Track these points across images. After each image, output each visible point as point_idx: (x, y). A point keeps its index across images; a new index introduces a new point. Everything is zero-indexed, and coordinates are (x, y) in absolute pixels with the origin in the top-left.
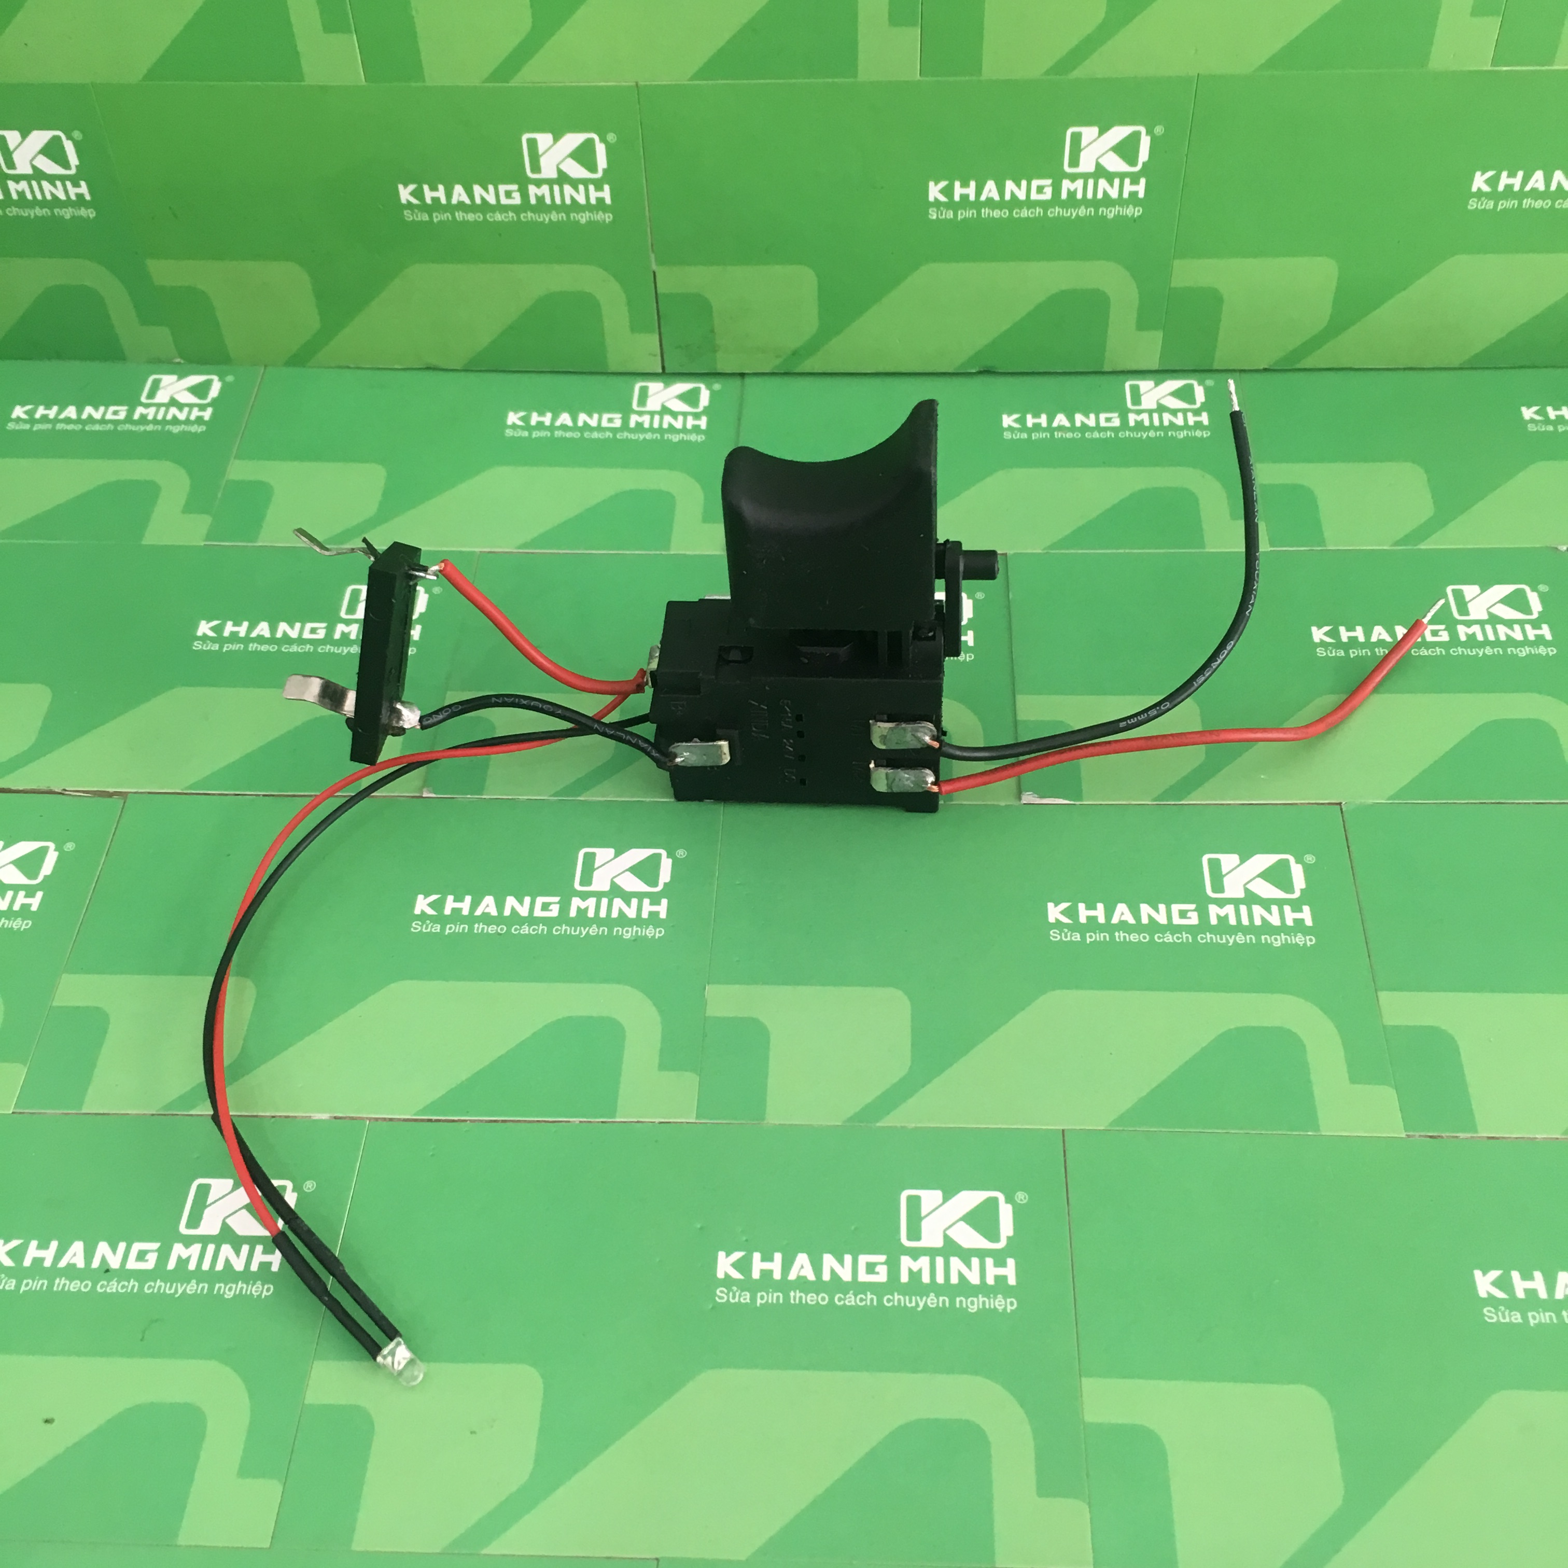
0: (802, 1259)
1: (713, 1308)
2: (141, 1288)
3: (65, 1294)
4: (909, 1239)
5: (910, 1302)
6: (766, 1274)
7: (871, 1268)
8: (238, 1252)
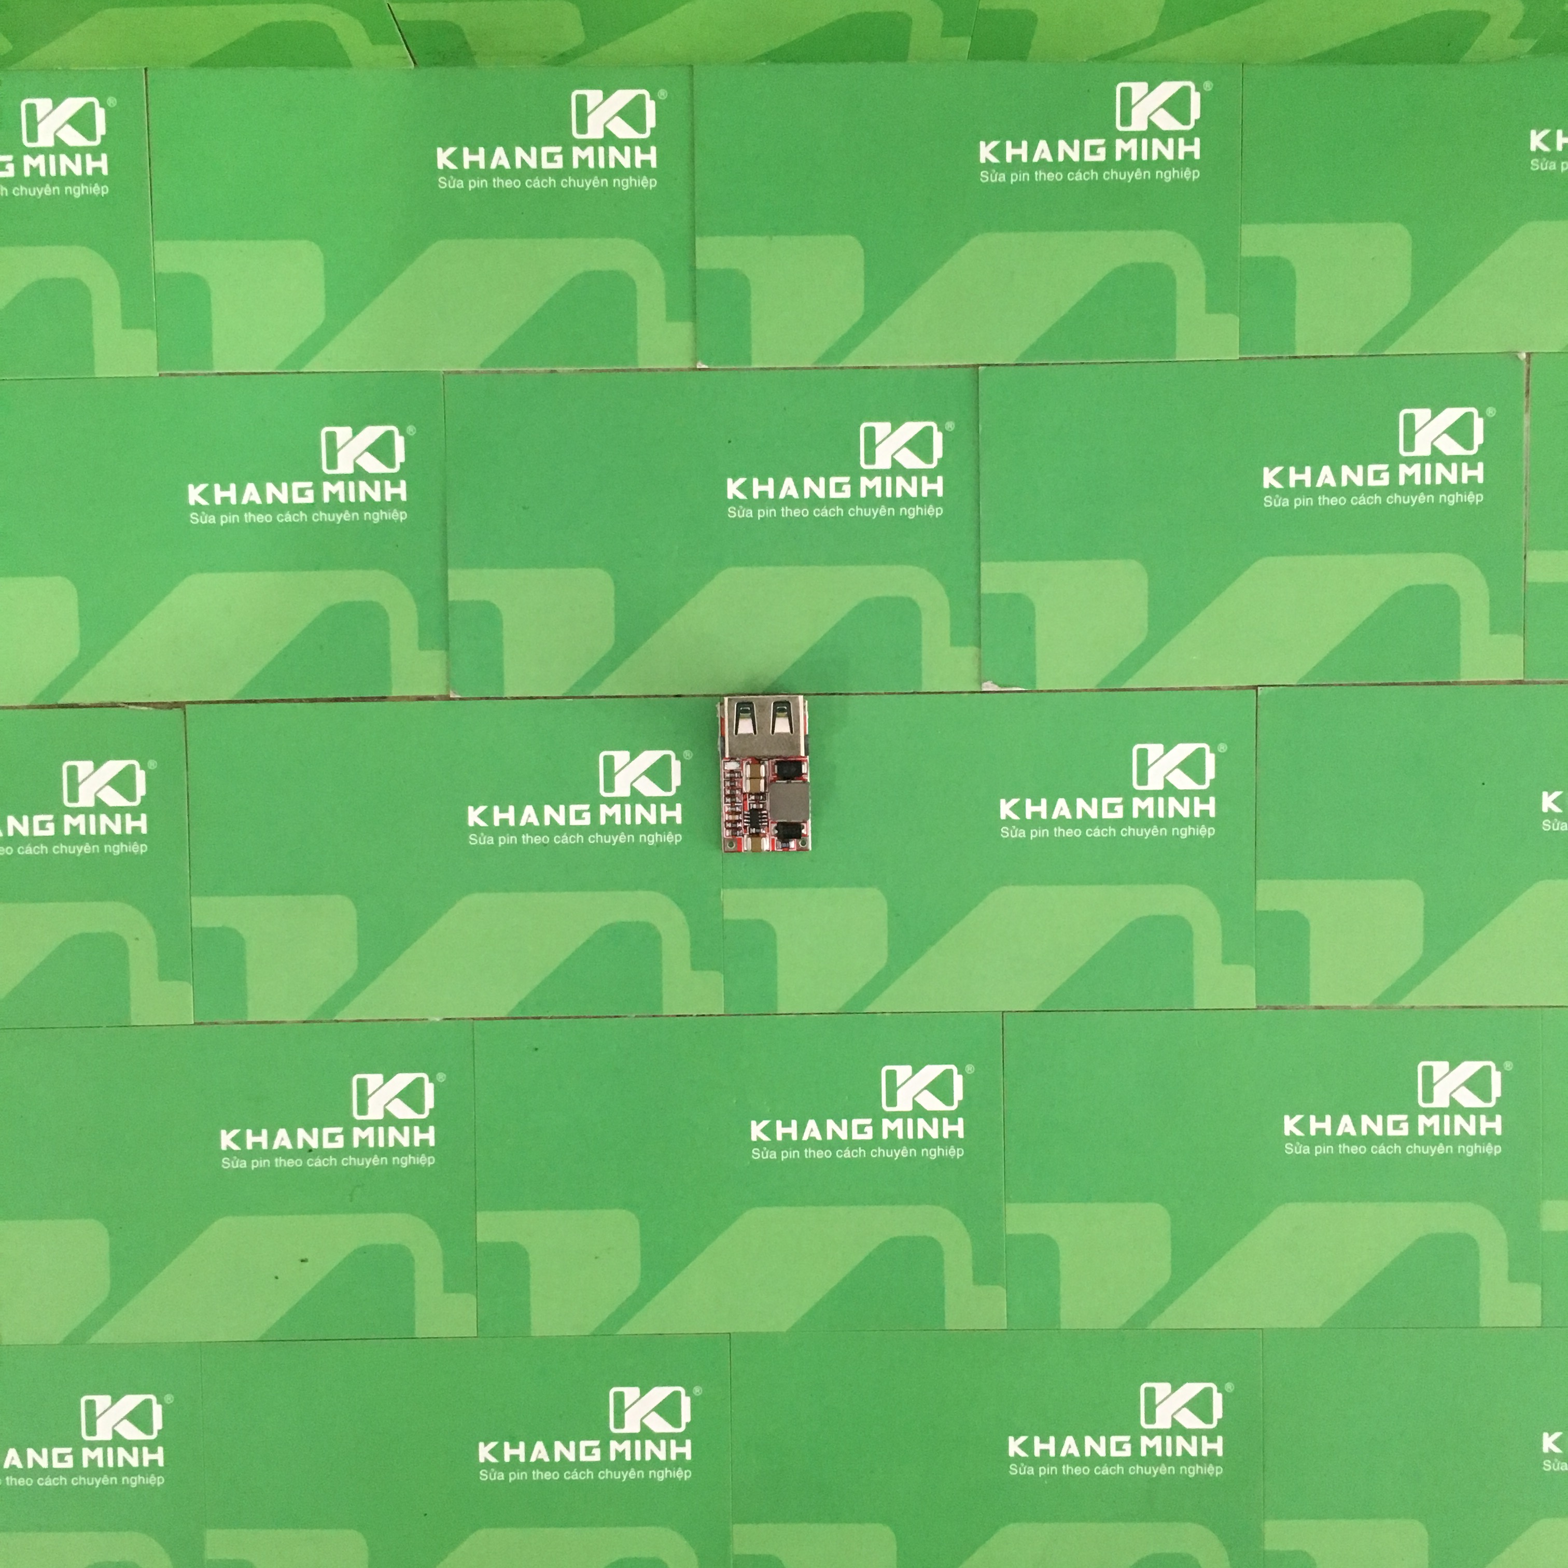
0: (812, 1124)
1: (751, 1162)
2: (339, 1161)
3: (283, 1169)
4: (888, 1105)
5: (890, 1154)
6: (787, 1136)
7: (861, 1129)
8: (402, 1133)
